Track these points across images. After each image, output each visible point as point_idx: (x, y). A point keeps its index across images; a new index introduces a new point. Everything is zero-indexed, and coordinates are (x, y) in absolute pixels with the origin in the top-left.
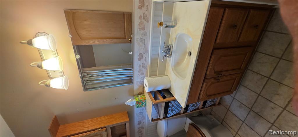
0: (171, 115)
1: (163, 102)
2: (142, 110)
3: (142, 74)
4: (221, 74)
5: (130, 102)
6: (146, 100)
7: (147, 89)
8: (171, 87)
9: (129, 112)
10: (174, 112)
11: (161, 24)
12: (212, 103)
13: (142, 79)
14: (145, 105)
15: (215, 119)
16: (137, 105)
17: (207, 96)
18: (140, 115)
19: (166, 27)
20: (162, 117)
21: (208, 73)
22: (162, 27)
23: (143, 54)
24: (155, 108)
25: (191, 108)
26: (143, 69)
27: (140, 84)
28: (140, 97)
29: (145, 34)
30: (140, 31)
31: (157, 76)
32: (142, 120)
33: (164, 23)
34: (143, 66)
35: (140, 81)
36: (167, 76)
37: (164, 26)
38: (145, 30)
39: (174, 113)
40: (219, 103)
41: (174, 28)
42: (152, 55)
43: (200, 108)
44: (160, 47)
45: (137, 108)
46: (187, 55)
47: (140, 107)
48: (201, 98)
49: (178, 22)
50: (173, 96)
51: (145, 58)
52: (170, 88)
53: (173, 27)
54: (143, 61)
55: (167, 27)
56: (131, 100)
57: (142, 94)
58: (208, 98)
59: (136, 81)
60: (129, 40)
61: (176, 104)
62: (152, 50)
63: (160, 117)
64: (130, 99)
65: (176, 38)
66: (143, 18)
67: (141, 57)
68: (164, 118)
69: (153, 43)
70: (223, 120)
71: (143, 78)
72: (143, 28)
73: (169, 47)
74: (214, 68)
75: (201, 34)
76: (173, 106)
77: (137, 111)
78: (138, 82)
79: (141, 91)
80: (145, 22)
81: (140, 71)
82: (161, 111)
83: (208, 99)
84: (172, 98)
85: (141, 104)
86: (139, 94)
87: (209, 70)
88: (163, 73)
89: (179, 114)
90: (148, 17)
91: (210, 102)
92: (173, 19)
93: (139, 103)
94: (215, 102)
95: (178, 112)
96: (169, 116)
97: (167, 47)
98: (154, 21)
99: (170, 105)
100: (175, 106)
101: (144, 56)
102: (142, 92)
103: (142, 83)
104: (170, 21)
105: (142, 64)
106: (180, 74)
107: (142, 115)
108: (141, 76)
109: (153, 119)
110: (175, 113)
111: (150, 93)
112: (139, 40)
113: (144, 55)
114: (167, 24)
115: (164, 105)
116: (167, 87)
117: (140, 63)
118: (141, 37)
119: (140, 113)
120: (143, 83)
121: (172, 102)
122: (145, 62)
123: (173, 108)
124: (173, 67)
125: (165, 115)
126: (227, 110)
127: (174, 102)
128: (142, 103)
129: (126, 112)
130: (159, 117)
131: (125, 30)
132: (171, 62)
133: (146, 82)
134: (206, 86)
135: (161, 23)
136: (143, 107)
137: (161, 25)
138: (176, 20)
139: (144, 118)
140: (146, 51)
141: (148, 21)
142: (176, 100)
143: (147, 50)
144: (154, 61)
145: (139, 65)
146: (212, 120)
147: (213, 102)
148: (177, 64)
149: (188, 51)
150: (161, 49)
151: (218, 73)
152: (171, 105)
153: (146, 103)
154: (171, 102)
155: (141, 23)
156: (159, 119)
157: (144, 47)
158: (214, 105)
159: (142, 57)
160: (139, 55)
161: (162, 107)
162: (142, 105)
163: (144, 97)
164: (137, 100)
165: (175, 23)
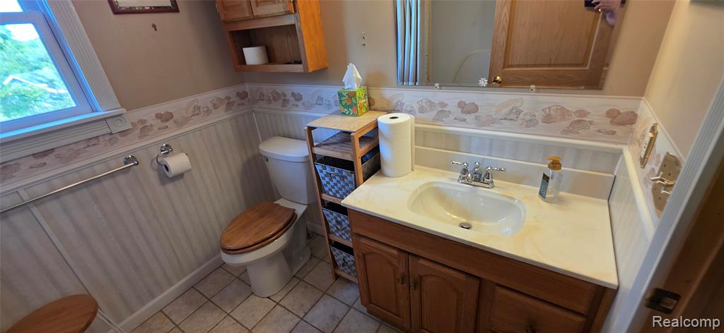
0: (321, 171)
1: (354, 155)
2: (329, 105)
3: (422, 110)
4: (415, 289)
5: (353, 77)
6: (357, 115)
7: (384, 119)
8: (385, 176)
9: (325, 73)
10: (327, 179)
11: (555, 165)
12: (340, 263)
13: (409, 109)
14: (344, 114)
15: (303, 264)
16: (345, 95)
17: (364, 254)
18: (316, 98)
19: (544, 175)
20: (317, 151)
21: (421, 261)
22: (547, 166)
23: (477, 114)
24: (335, 136)
25: (332, 216)
26: (435, 113)
27: (394, 102)
28: (364, 101)
29: (530, 123)
30: (543, 110)
31: (414, 146)
32: (303, 104)
33: (556, 172)
34: (442, 113)
35: (402, 104)
36: (412, 170)
37: (550, 173)
38: (543, 122)
39: (324, 179)
40: (337, 277)
41: (538, 194)
42: (470, 137)
43: (331, 235)
44: (489, 157)
45: (339, 94)
46: (464, 220)
47: (341, 101)
48: (363, 241)
49: (553, 205)
50: (365, 180)
51: (465, 120)
52: (383, 175)
53: (542, 194)
54: (457, 112)
55: (546, 178)
56: (358, 78)
57: (370, 105)
58: (360, 254)
59: (404, 92)
60: (498, 78)
61: (347, 185)
62: (482, 137)
63: (317, 146)
64: (360, 77)
65: (509, 197)
66: (579, 121)
67: (468, 109)
68: (314, 155)
69: (503, 140)
70: (301, 280)
71: (410, 112)
72: (548, 119)
73: (488, 180)
74: (432, 275)
75: (528, 258)
76: (343, 178)
77: (329, 92)
78: (401, 99)
79: (377, 105)
80: (566, 124)
81: (431, 104)
82: (331, 150)
83: (358, 256)
84: (361, 177)
85: (349, 104)
86: (369, 99)
87: (430, 264)
88: (420, 160)
89: (322, 190)
90: (578, 133)
91: (344, 260)
92: (561, 193)
93: (351, 98)
94: (341, 268)
95: (326, 189)
96: (319, 167)
97: (488, 176)
98: (562, 148)
99: (345, 172)
100: (342, 183)
101: (470, 118)
102: (373, 107)
103: (396, 109)
104: (558, 188)
105: (449, 112)
106: (418, 200)
107: (317, 104)
108: (416, 107)
109: (312, 131)
110: (324, 182)
111: (376, 128)
112: (517, 105)
113: (473, 117)
114: (552, 178)
115: (348, 157)
116: (385, 168)
117: (452, 106)
118: (525, 111)
119: (322, 99)
120: (398, 111)
121: (353, 177)
122: (452, 117)
123: (338, 178)
124: (434, 185)
125: (321, 159)
126: (324, 291)
127: (351, 182)
128: (350, 106)
129: (327, 65)
130: (315, 144)
131: (527, 66)
132: (449, 180)
133: (403, 118)
134: (390, 254)
135: (558, 165)
136: (339, 108)
137: (552, 163)
138: (559, 201)
139: (308, 107)
140: (481, 123)
141: (567, 132)
142: (356, 188)
143: (484, 126)
144: (454, 141)
145: (446, 102)
146: (301, 259)
147: (343, 265)
148: (441, 195)
149: (473, 223)
150: (484, 159)
151: (418, 283)
152: (344, 174)
153: (349, 115)
154: (353, 175)
155: (564, 113)
156: (312, 145)
157: (494, 117)
158: (335, 265)
159: (469, 113)
160: (474, 103)
161: (342, 152)
162: (345, 106)
163: (364, 110)
164: (357, 94)
165: (553, 199)
